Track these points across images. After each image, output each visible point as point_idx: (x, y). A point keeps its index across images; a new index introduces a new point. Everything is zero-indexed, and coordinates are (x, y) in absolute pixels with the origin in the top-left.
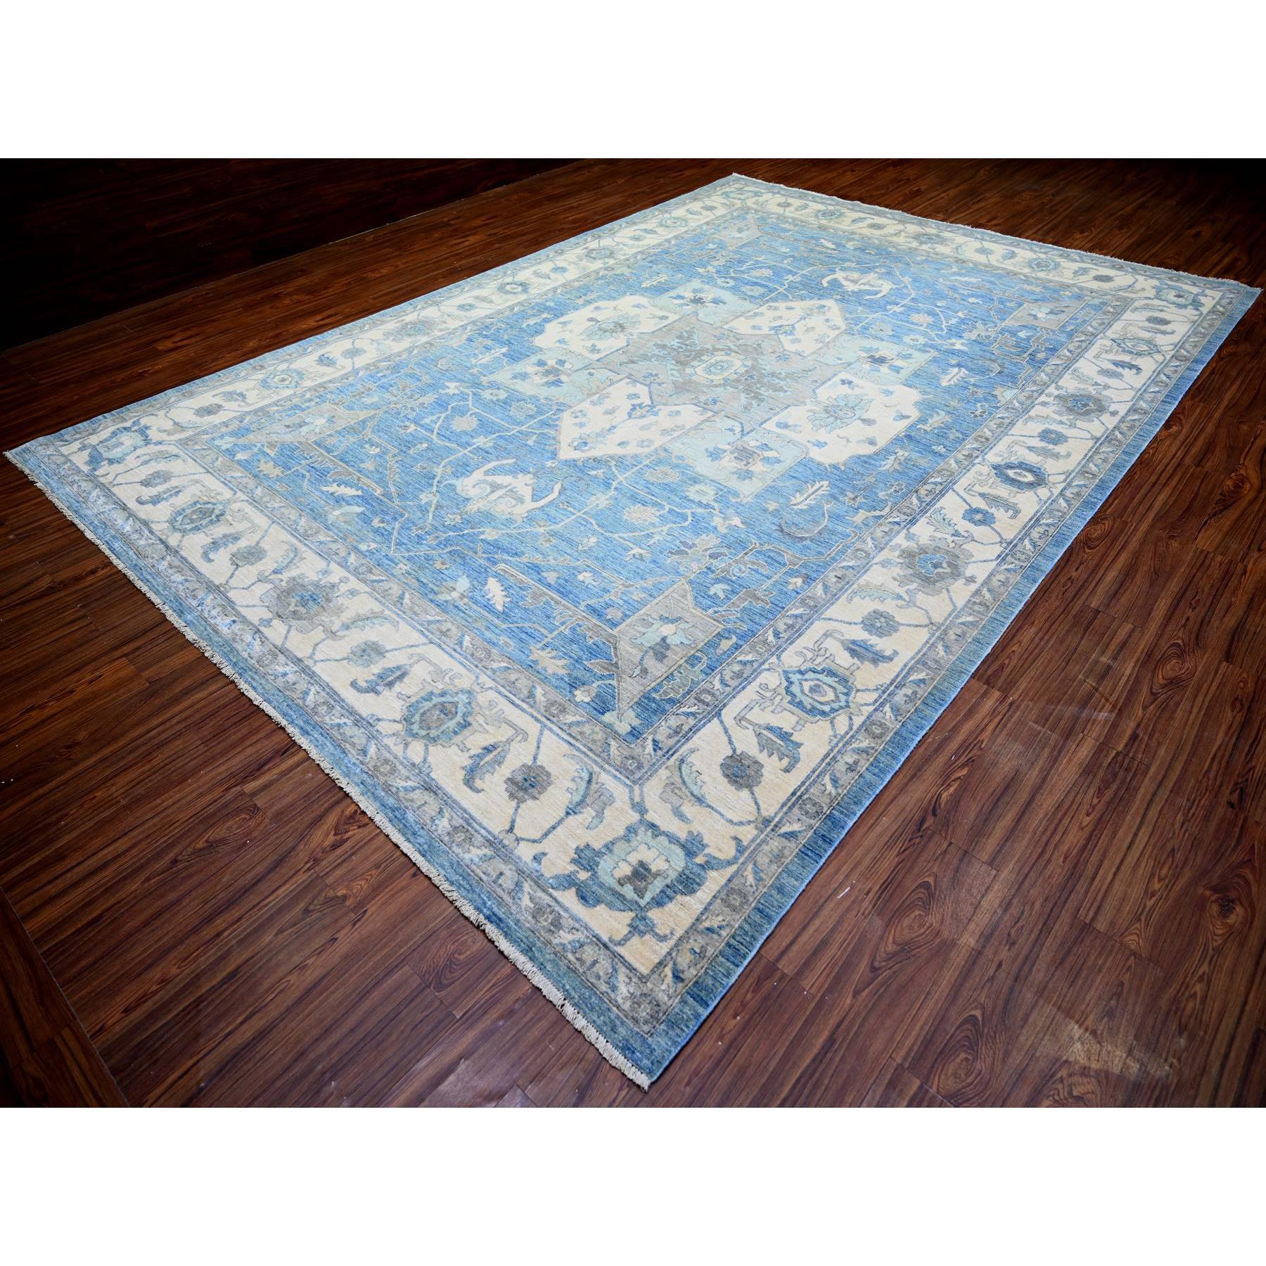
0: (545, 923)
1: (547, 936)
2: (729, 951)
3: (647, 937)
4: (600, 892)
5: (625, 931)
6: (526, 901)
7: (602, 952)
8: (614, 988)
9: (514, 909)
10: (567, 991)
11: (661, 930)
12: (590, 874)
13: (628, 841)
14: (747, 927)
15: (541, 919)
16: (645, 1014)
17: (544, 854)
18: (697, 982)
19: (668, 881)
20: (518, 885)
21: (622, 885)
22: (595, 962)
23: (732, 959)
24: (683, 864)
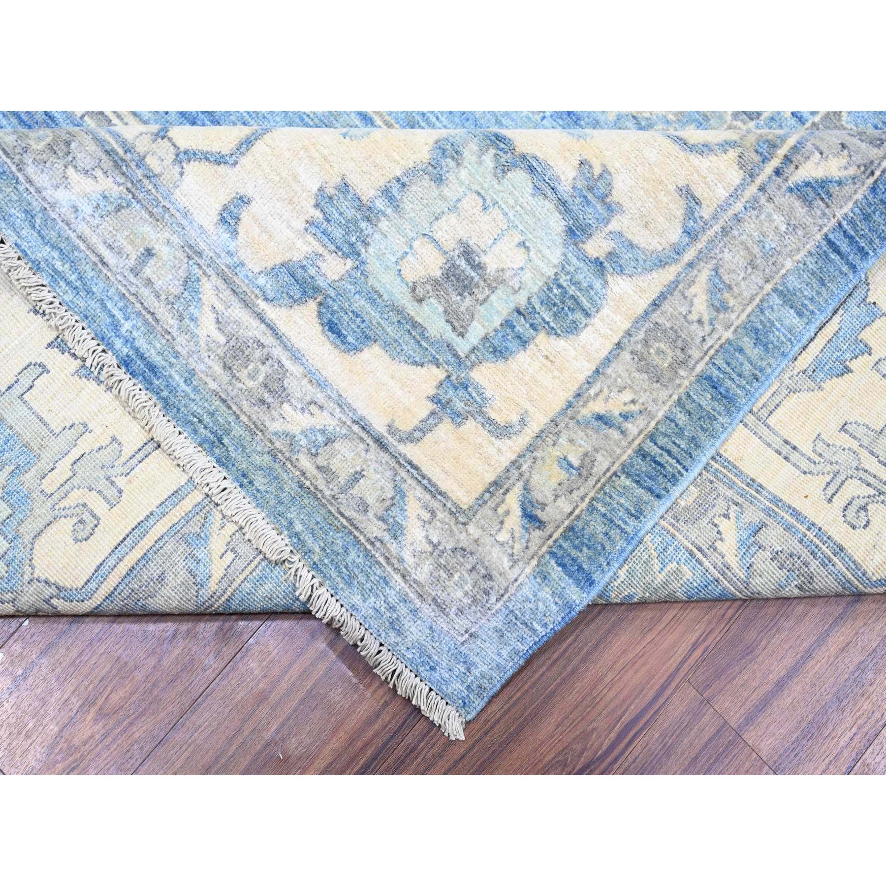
0: (250, 384)
1: (258, 413)
2: (642, 466)
3: (470, 425)
4: (372, 314)
5: (425, 409)
6: (207, 327)
7: (371, 456)
8: (396, 531)
9: (181, 341)
10: (297, 535)
11: (500, 413)
12: (350, 263)
13: (439, 180)
14: (682, 418)
15: (243, 374)
16: (460, 594)
17: (243, 200)
18: (571, 529)
19: (521, 300)
20: (188, 282)
21: (420, 301)
22: (357, 476)
23: (649, 483)
24: (555, 256)
